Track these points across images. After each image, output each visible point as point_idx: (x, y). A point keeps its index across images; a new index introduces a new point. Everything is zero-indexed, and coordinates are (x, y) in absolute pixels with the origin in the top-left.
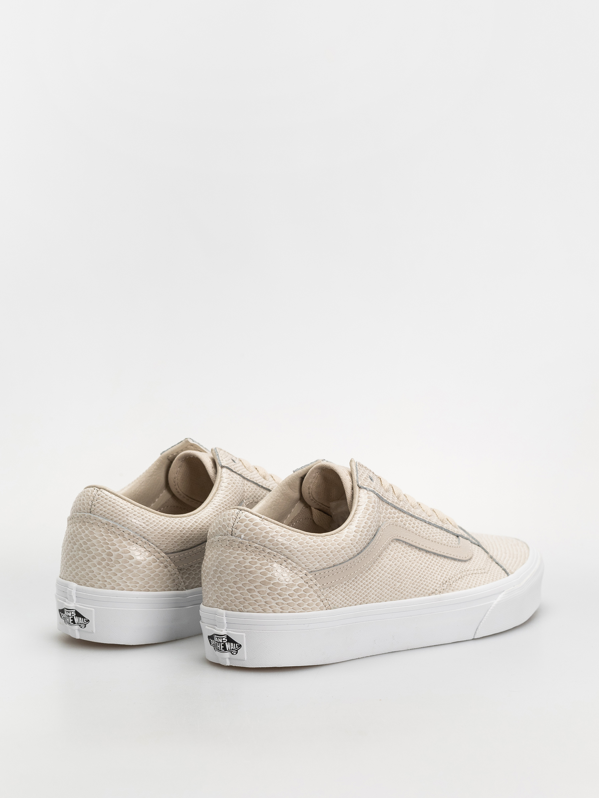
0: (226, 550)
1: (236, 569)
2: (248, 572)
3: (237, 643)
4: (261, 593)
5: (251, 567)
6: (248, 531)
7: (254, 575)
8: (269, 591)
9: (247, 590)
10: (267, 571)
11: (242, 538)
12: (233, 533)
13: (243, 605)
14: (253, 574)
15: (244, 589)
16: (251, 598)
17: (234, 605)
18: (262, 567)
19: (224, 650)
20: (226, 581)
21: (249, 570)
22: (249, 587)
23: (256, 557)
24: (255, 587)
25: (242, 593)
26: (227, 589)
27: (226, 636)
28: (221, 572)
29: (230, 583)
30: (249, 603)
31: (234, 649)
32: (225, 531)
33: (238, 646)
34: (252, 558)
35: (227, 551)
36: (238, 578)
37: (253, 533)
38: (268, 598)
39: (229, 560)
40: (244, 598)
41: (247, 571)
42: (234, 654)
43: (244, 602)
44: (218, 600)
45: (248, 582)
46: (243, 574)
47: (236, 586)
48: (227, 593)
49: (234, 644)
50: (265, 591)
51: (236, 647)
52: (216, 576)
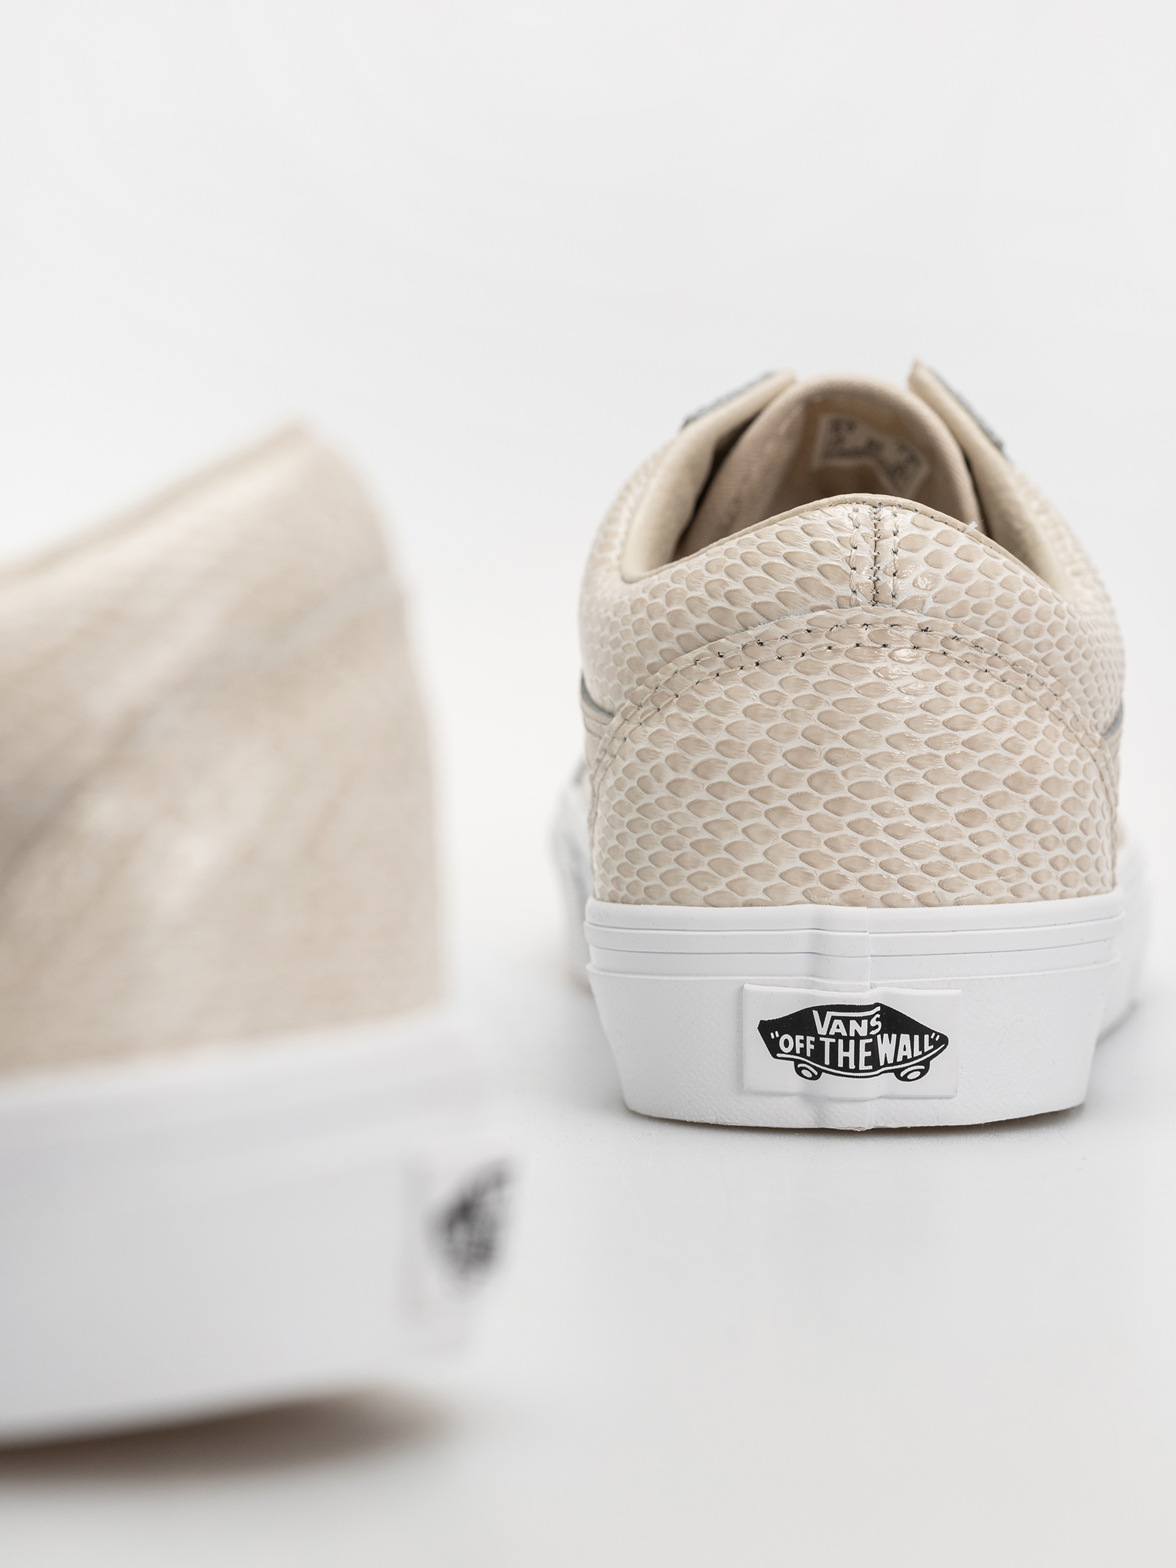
0: (858, 664)
1: (914, 734)
2: (963, 744)
3: (930, 1032)
4: (1007, 822)
5: (969, 724)
6: (944, 583)
7: (982, 756)
8: (1031, 815)
9: (957, 815)
10: (1022, 738)
11: (925, 612)
12: (886, 595)
13: (936, 880)
14: (979, 751)
15: (943, 816)
16: (973, 846)
17: (900, 882)
18: (1002, 719)
19: (870, 1067)
20: (862, 790)
21: (965, 736)
22: (965, 801)
23: (981, 684)
24: (987, 801)
25: (937, 828)
26: (867, 819)
27: (878, 1009)
28: (834, 756)
29: (883, 793)
30: (962, 870)
31: (913, 1059)
32: (845, 591)
33: (931, 1042)
34: (968, 689)
35: (863, 668)
36: (922, 773)
37: (965, 586)
38: (1029, 841)
39: (876, 701)
40: (944, 852)
41: (958, 738)
42: (909, 1077)
43: (946, 867)
44: (811, 870)
45: (961, 784)
46: (943, 754)
47: (909, 804)
48: (862, 839)
49: (916, 1037)
50: (1021, 813)
51: (921, 1048)
52: (802, 775)
